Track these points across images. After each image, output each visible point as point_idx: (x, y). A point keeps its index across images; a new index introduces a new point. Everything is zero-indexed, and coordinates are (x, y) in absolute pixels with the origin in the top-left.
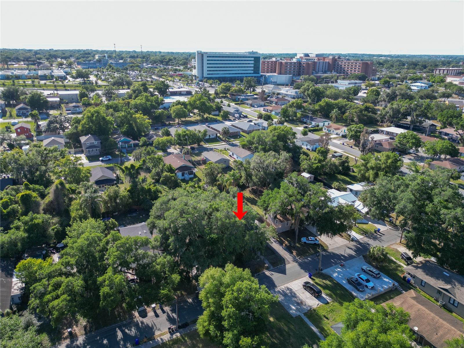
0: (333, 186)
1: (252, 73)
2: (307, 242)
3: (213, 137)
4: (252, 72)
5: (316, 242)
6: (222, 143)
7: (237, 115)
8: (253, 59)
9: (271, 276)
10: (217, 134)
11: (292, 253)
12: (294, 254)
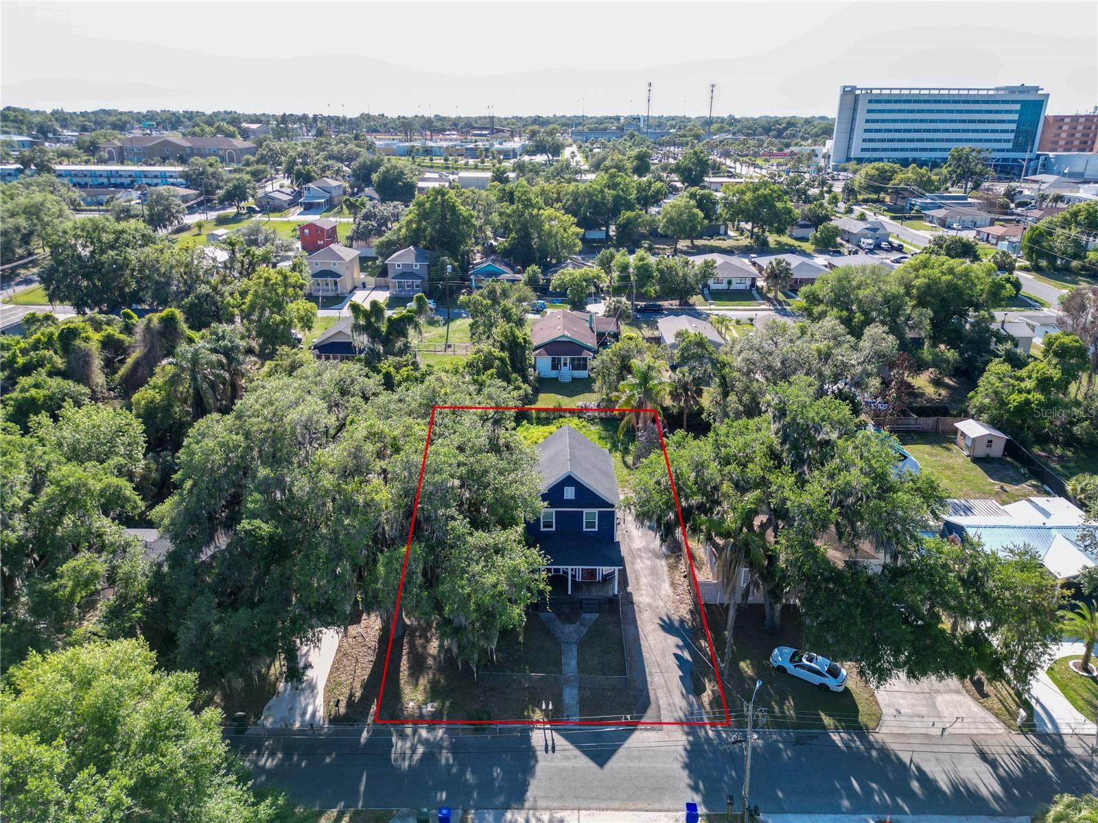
0: (1069, 488)
1: (1008, 150)
2: (790, 667)
3: (742, 287)
4: (1010, 145)
5: (830, 682)
6: (760, 304)
7: (867, 242)
8: (1018, 107)
9: (540, 753)
10: (754, 280)
11: (697, 690)
12: (706, 697)
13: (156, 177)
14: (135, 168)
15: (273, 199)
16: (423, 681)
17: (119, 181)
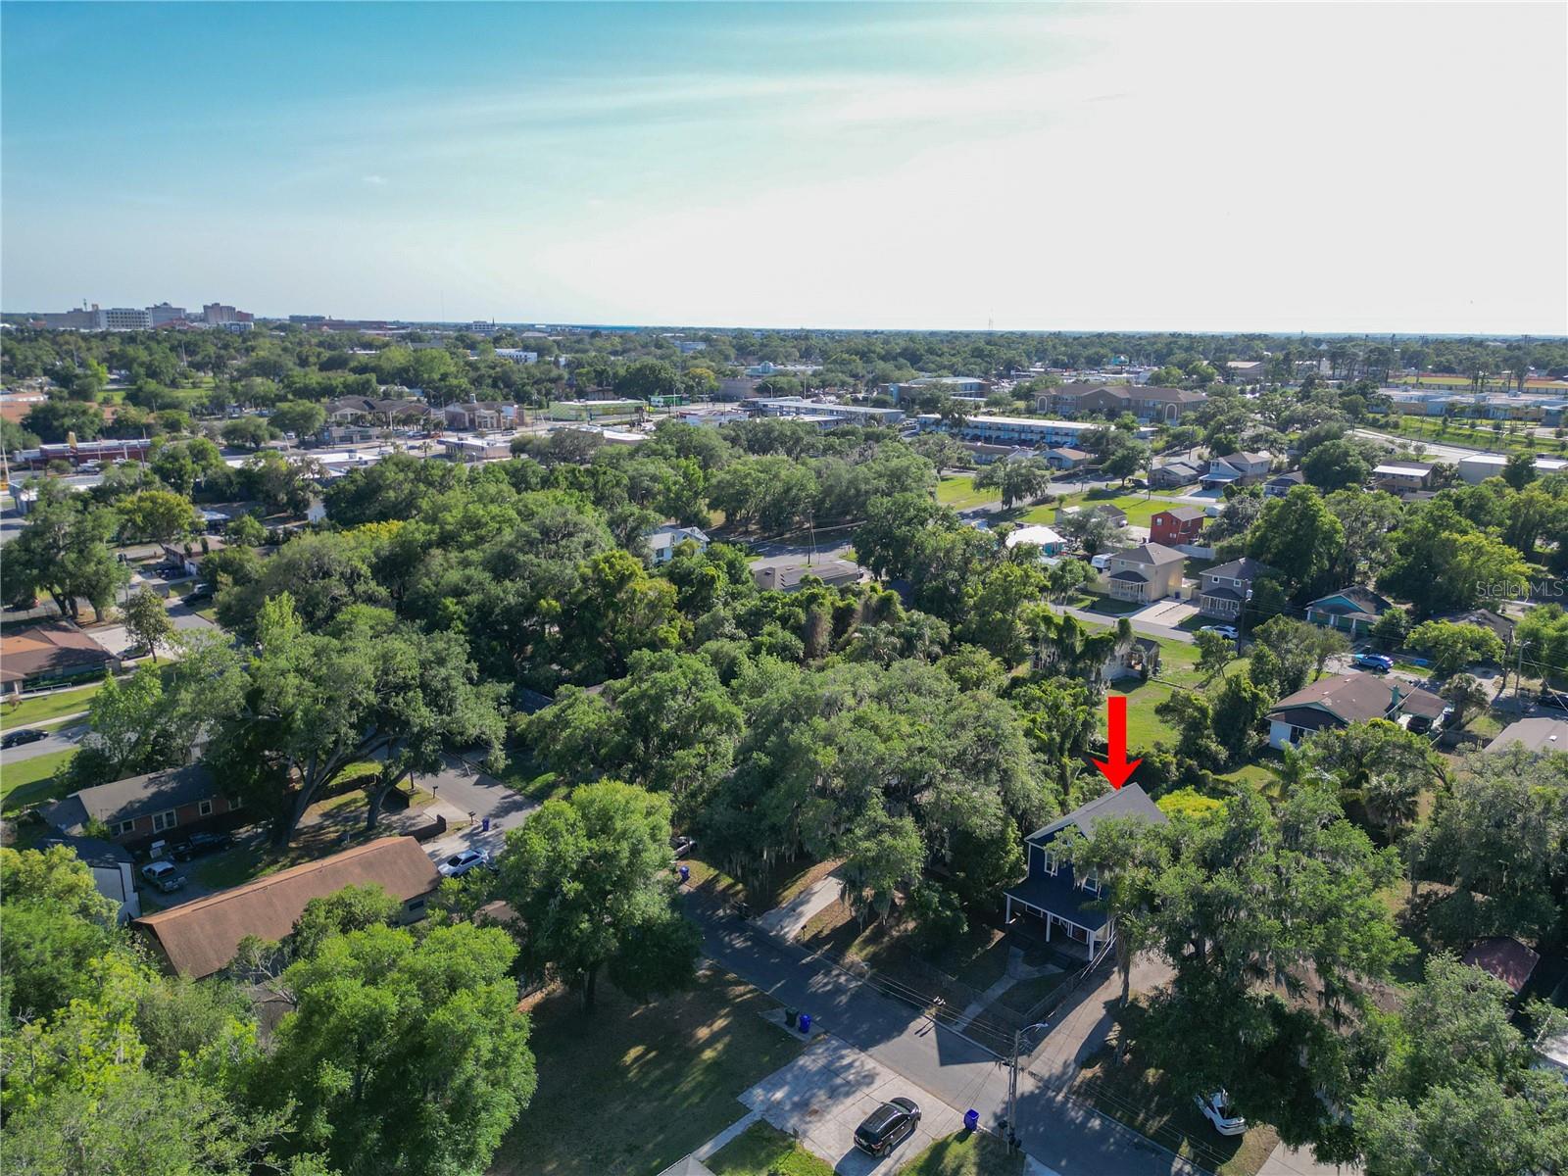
9: (909, 1032)
11: (1083, 1066)
12: (1087, 1073)
13: (1067, 435)
14: (1049, 423)
15: (1169, 473)
16: (870, 949)
17: (1029, 436)
